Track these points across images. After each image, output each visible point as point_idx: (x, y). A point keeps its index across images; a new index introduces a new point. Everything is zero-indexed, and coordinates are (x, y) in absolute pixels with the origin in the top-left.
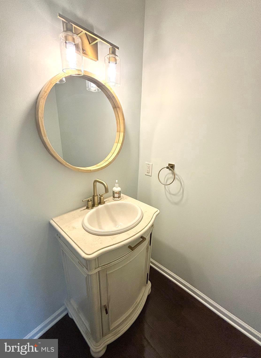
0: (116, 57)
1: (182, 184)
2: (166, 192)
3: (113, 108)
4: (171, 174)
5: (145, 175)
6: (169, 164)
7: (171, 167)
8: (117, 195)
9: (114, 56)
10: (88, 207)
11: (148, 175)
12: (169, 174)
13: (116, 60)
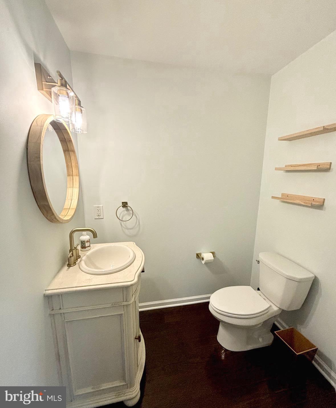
0: (82, 109)
1: (137, 216)
2: (123, 228)
3: (64, 151)
4: (126, 211)
5: (95, 219)
6: (122, 202)
7: (125, 205)
8: (89, 244)
9: (79, 107)
10: (70, 264)
11: (99, 218)
12: (124, 211)
13: (81, 110)
